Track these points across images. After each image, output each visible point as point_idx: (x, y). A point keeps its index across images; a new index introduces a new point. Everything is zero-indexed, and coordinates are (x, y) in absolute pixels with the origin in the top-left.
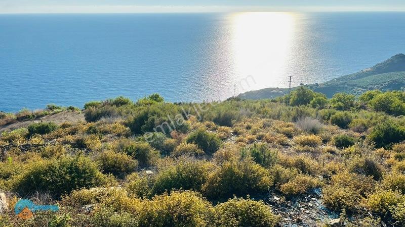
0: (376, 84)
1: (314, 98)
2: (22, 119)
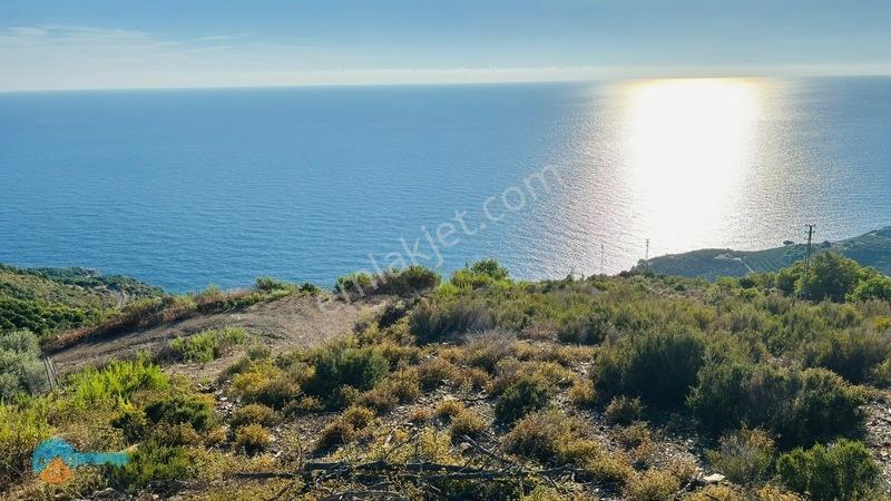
1: (860, 281)
2: (209, 308)
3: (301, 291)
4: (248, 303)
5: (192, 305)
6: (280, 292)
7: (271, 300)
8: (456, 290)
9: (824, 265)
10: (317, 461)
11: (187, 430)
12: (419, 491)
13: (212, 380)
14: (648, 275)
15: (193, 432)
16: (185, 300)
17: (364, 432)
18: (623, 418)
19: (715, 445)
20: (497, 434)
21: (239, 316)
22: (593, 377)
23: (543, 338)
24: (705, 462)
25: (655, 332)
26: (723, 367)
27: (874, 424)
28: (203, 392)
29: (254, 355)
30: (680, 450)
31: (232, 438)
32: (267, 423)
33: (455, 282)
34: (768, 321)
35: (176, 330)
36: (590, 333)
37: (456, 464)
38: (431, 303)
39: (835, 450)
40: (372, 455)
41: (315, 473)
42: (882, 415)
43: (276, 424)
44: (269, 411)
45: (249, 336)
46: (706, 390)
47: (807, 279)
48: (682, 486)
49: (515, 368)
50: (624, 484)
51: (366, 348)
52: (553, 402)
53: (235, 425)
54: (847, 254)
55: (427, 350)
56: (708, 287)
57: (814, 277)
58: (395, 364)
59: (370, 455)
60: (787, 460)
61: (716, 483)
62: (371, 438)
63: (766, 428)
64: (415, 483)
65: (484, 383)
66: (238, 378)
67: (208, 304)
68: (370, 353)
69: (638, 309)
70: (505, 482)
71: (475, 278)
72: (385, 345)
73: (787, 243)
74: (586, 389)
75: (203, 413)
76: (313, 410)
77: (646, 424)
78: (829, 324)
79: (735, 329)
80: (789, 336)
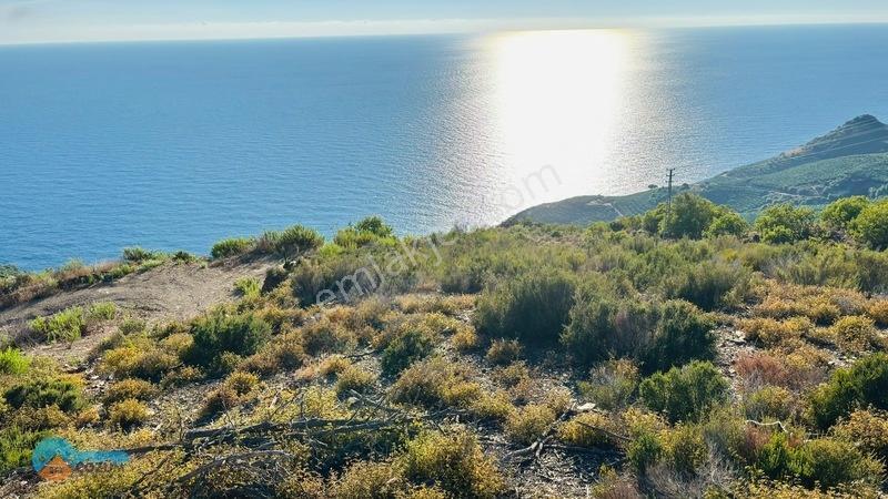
0: (816, 182)
1: (714, 218)
2: (71, 284)
3: (175, 259)
4: (117, 276)
5: (52, 281)
6: (151, 262)
7: (142, 271)
8: (340, 249)
9: (683, 205)
10: (201, 429)
11: (53, 412)
12: (305, 447)
13: (82, 360)
14: (527, 224)
15: (61, 414)
16: (43, 277)
17: (249, 397)
18: (504, 360)
19: (586, 377)
20: (384, 386)
21: (107, 291)
22: (475, 324)
23: (428, 291)
24: (578, 393)
25: (530, 276)
26: (592, 305)
27: (724, 346)
28: (69, 372)
29: (127, 330)
30: (556, 384)
31: (105, 416)
32: (143, 397)
33: (339, 241)
34: (633, 260)
35: (35, 309)
36: (472, 282)
37: (342, 418)
38: (313, 264)
39: (688, 371)
40: (257, 418)
41: (196, 441)
42: (731, 338)
43: (155, 397)
44: (145, 384)
45: (120, 310)
46: (578, 327)
47: (670, 219)
48: (558, 417)
49: (401, 320)
50: (504, 420)
51: (247, 313)
52: (438, 351)
53: (108, 402)
54: (702, 194)
55: (311, 310)
56: (581, 232)
57: (675, 217)
58: (278, 327)
59: (254, 418)
60: (648, 384)
61: (586, 411)
62: (256, 402)
63: (631, 357)
64: (301, 441)
65: (370, 338)
66: (110, 354)
67: (70, 280)
68: (250, 319)
69: (514, 256)
70: (391, 431)
71: (359, 237)
72: (266, 310)
73: (651, 186)
74: (468, 334)
75: (71, 393)
76: (194, 380)
77: (524, 362)
78: (686, 259)
79: (604, 269)
80: (652, 272)
